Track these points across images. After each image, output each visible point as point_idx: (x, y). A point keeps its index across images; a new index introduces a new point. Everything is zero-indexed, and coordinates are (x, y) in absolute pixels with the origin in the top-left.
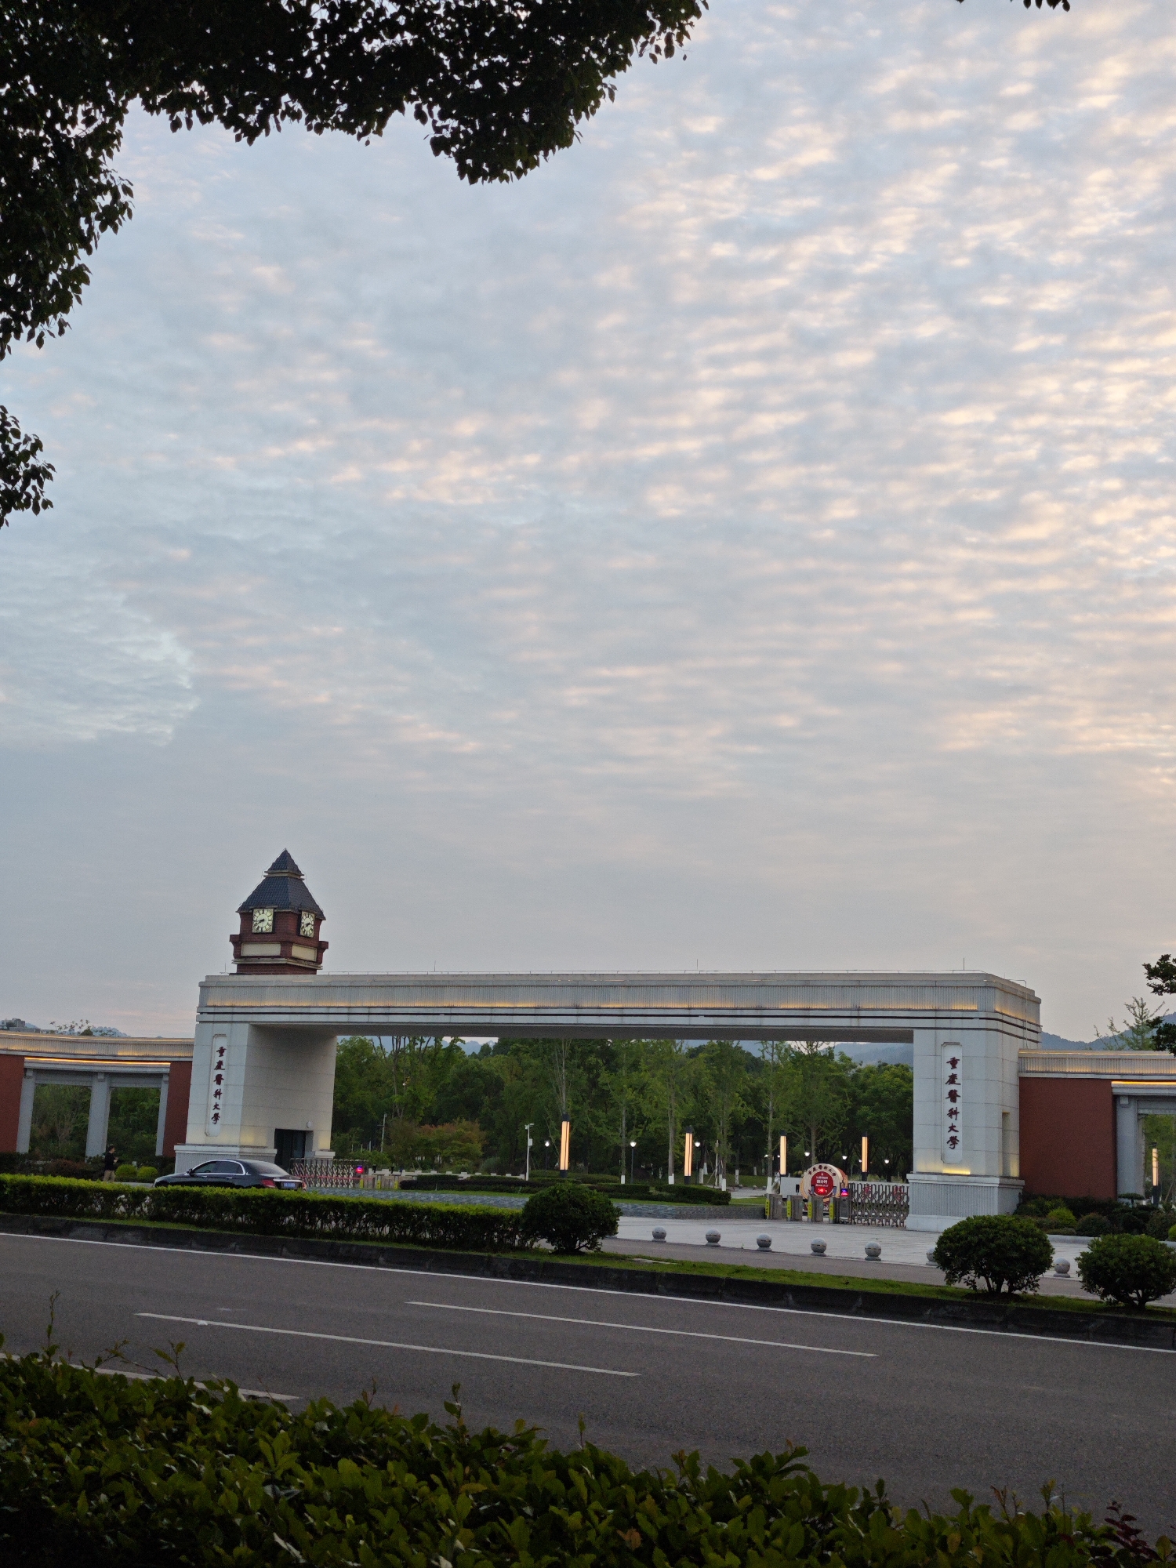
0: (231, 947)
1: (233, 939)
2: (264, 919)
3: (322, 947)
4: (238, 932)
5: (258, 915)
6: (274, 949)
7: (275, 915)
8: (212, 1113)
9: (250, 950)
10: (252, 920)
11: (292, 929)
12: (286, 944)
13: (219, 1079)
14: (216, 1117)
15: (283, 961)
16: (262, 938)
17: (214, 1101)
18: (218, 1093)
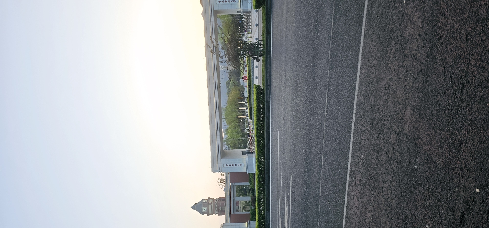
0: (210, 216)
1: (208, 216)
2: (204, 209)
3: (209, 198)
4: (207, 215)
6: (210, 206)
7: (203, 207)
8: (240, 166)
9: (210, 212)
10: (205, 212)
11: (206, 203)
12: (209, 204)
13: (233, 165)
14: (240, 165)
15: (212, 204)
16: (208, 209)
17: (237, 166)
18: (236, 165)
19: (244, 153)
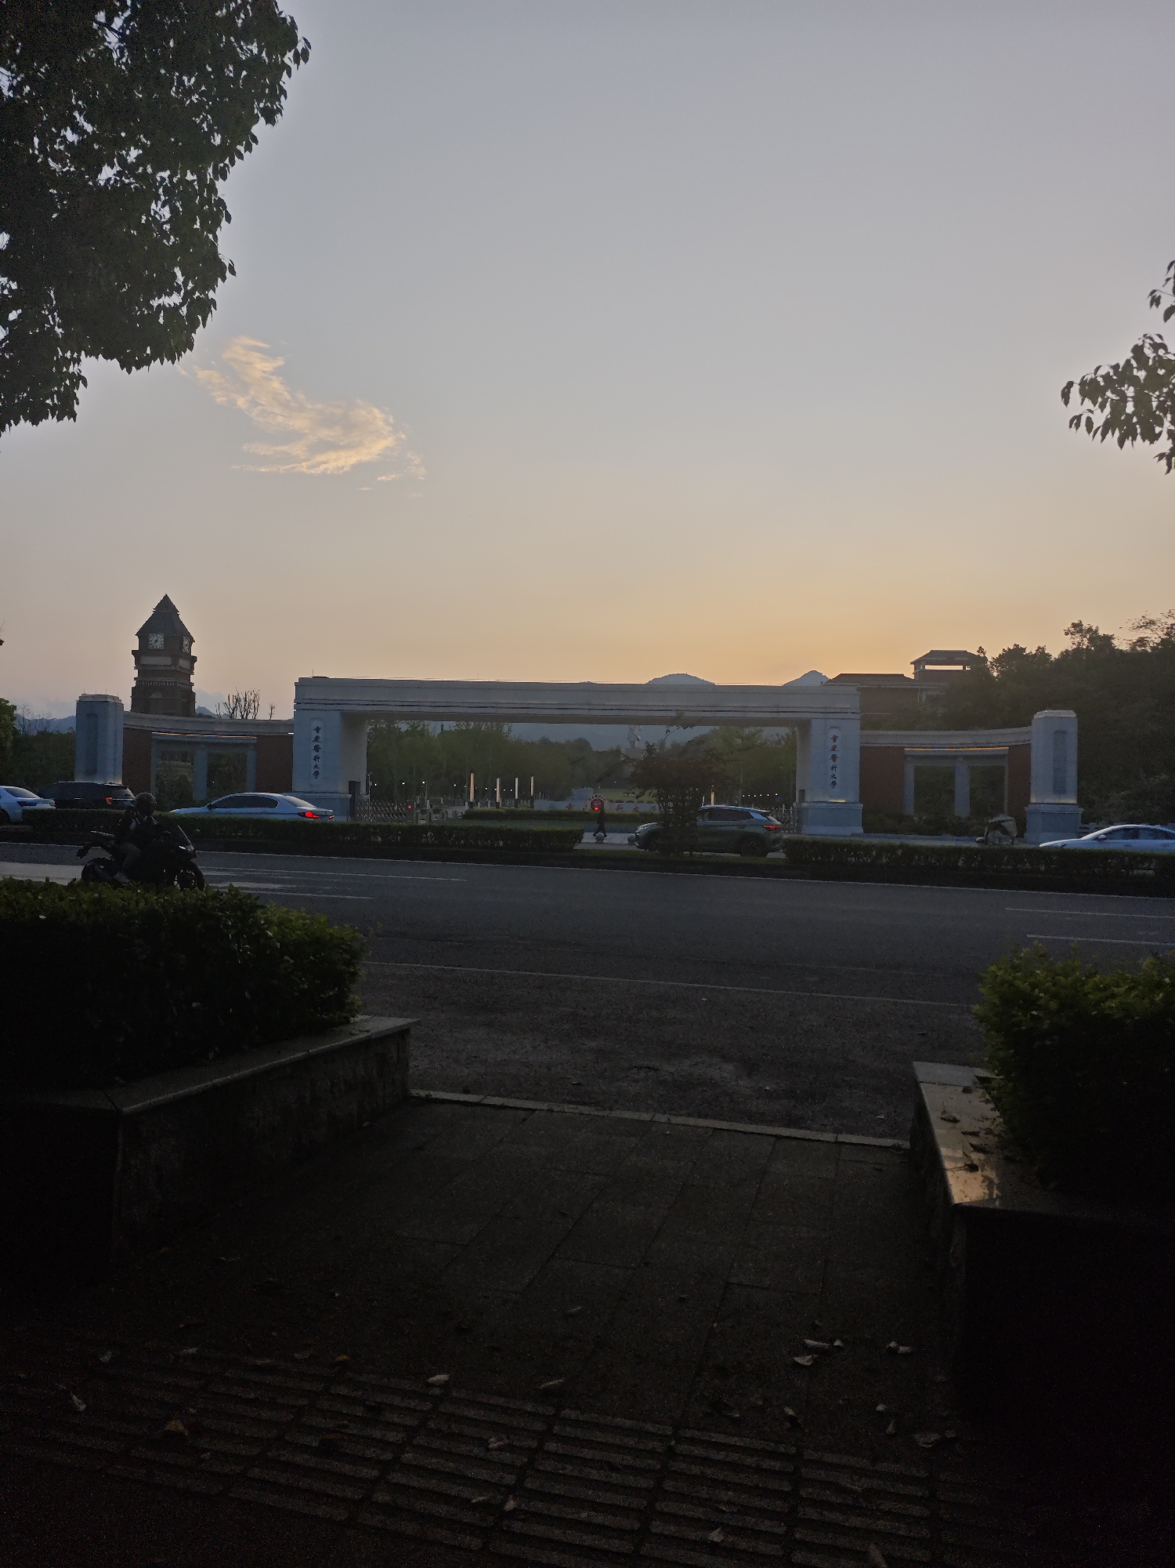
0: (133, 658)
1: (134, 652)
2: (157, 641)
3: (194, 659)
5: (153, 638)
6: (167, 661)
7: (165, 639)
8: (313, 771)
9: (148, 660)
10: (148, 641)
11: (177, 648)
12: (174, 658)
13: (317, 748)
14: (317, 773)
15: (173, 668)
16: (157, 653)
17: (314, 763)
18: (316, 758)
19: (353, 786)
